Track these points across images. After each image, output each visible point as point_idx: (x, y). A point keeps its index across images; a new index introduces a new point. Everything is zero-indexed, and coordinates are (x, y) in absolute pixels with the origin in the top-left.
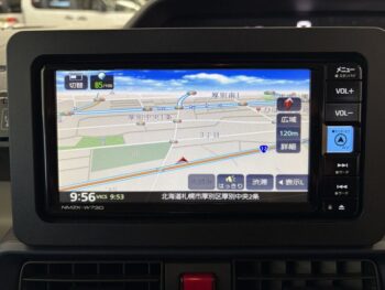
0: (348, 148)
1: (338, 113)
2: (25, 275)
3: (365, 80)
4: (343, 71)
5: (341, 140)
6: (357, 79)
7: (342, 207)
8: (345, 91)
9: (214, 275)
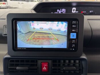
0: (75, 37)
1: (73, 30)
2: (10, 62)
3: (78, 24)
4: (74, 22)
5: (73, 36)
6: (77, 24)
7: (73, 49)
8: (74, 26)
9: (48, 62)
